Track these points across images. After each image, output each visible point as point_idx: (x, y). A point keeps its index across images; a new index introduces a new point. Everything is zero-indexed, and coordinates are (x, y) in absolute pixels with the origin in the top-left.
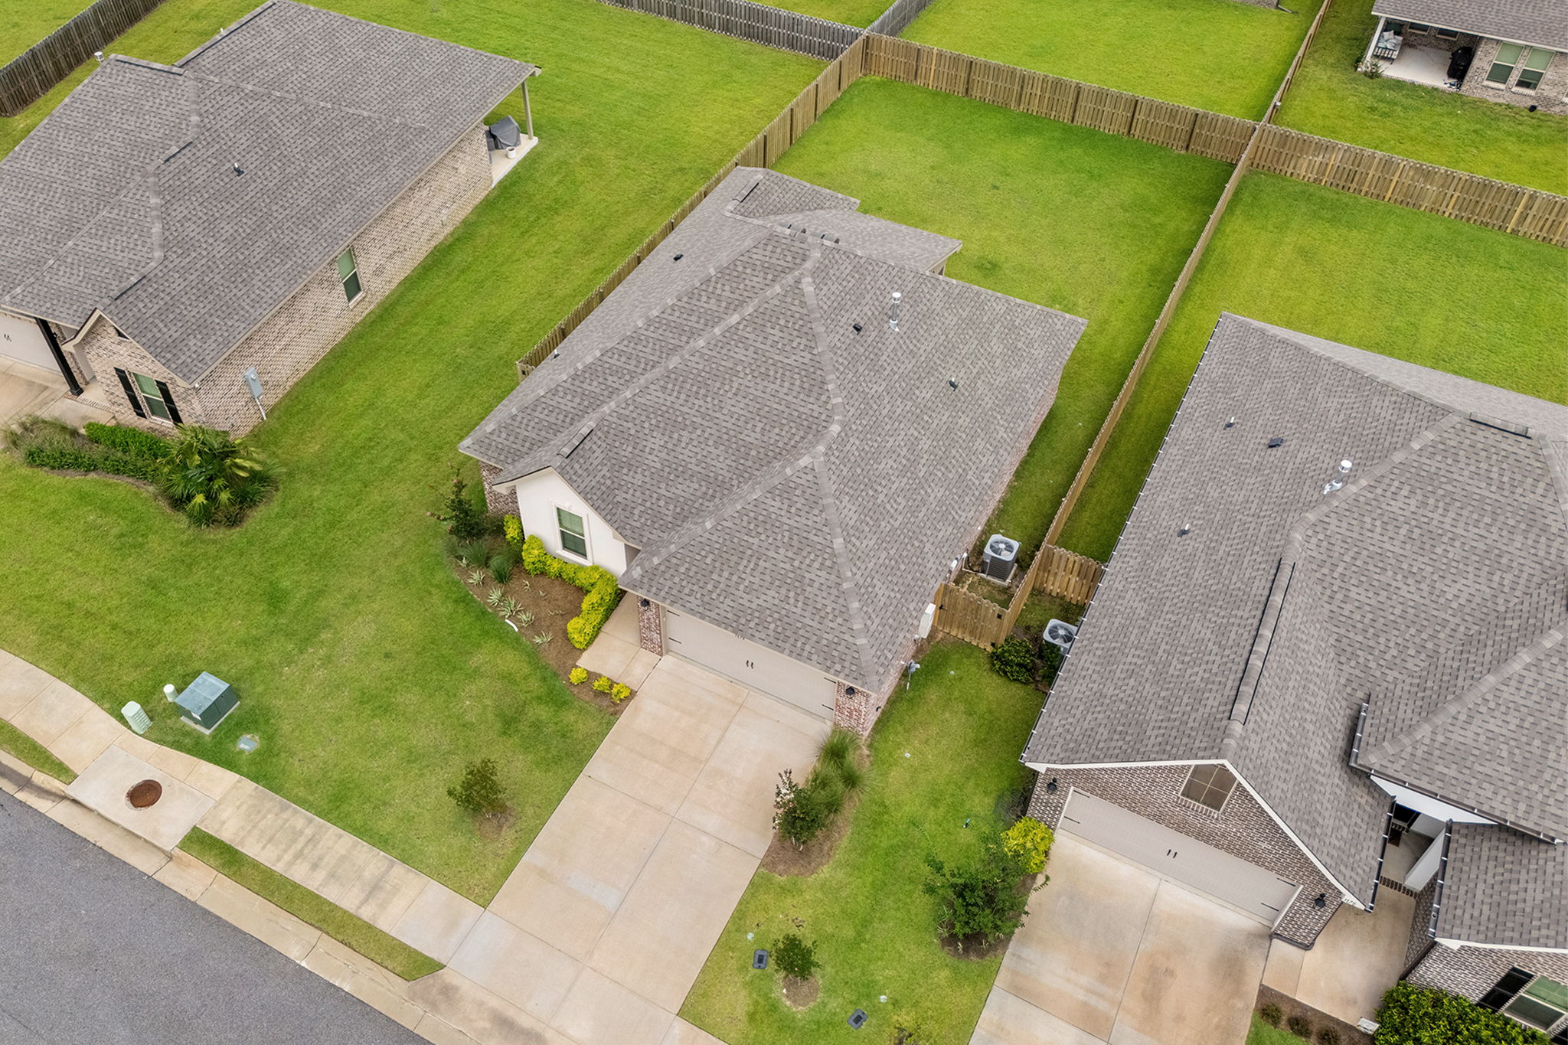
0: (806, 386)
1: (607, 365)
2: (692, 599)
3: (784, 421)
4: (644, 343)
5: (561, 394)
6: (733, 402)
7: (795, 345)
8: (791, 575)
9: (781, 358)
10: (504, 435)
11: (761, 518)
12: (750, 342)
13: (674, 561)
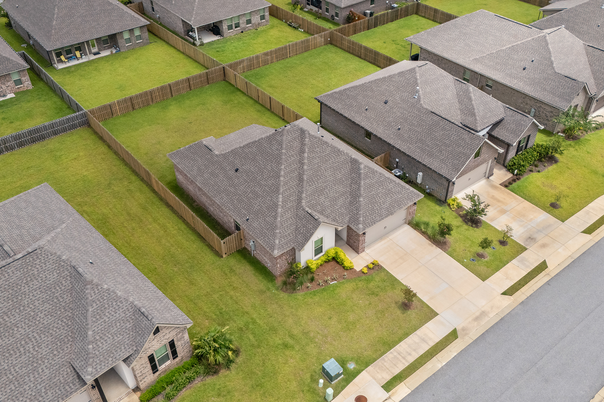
0: (336, 154)
1: (286, 196)
2: (377, 218)
3: (341, 166)
4: (288, 182)
5: (284, 215)
6: (327, 173)
7: (324, 148)
8: (387, 191)
9: (325, 154)
10: (283, 240)
11: (369, 186)
12: (315, 156)
13: (364, 215)
